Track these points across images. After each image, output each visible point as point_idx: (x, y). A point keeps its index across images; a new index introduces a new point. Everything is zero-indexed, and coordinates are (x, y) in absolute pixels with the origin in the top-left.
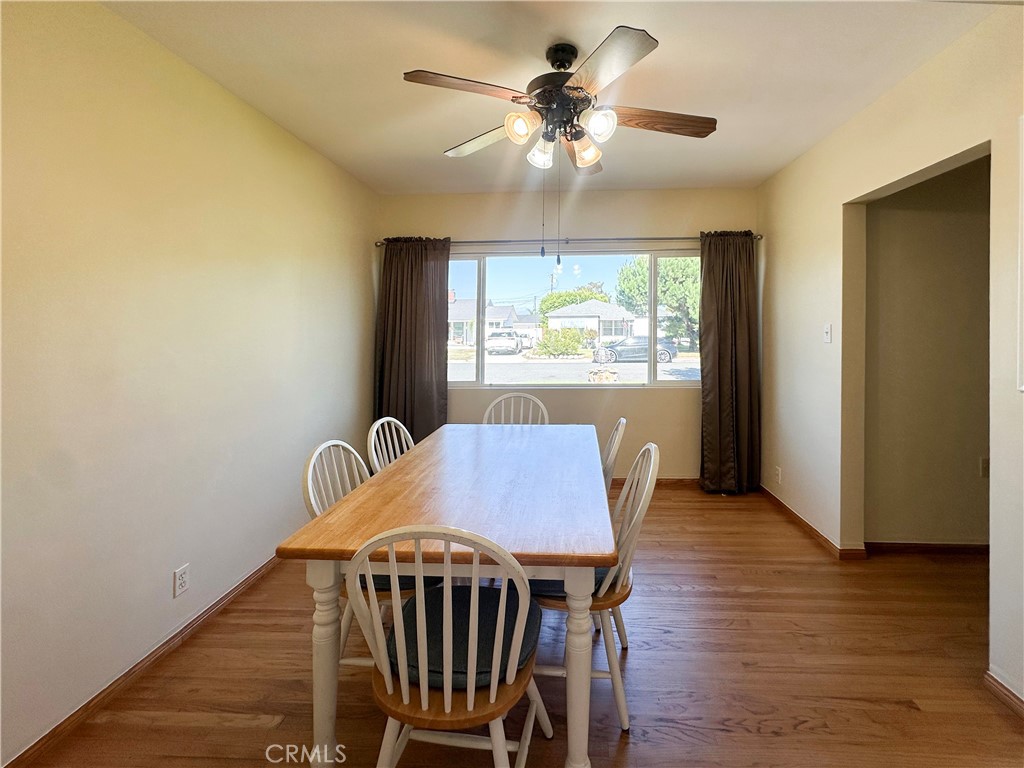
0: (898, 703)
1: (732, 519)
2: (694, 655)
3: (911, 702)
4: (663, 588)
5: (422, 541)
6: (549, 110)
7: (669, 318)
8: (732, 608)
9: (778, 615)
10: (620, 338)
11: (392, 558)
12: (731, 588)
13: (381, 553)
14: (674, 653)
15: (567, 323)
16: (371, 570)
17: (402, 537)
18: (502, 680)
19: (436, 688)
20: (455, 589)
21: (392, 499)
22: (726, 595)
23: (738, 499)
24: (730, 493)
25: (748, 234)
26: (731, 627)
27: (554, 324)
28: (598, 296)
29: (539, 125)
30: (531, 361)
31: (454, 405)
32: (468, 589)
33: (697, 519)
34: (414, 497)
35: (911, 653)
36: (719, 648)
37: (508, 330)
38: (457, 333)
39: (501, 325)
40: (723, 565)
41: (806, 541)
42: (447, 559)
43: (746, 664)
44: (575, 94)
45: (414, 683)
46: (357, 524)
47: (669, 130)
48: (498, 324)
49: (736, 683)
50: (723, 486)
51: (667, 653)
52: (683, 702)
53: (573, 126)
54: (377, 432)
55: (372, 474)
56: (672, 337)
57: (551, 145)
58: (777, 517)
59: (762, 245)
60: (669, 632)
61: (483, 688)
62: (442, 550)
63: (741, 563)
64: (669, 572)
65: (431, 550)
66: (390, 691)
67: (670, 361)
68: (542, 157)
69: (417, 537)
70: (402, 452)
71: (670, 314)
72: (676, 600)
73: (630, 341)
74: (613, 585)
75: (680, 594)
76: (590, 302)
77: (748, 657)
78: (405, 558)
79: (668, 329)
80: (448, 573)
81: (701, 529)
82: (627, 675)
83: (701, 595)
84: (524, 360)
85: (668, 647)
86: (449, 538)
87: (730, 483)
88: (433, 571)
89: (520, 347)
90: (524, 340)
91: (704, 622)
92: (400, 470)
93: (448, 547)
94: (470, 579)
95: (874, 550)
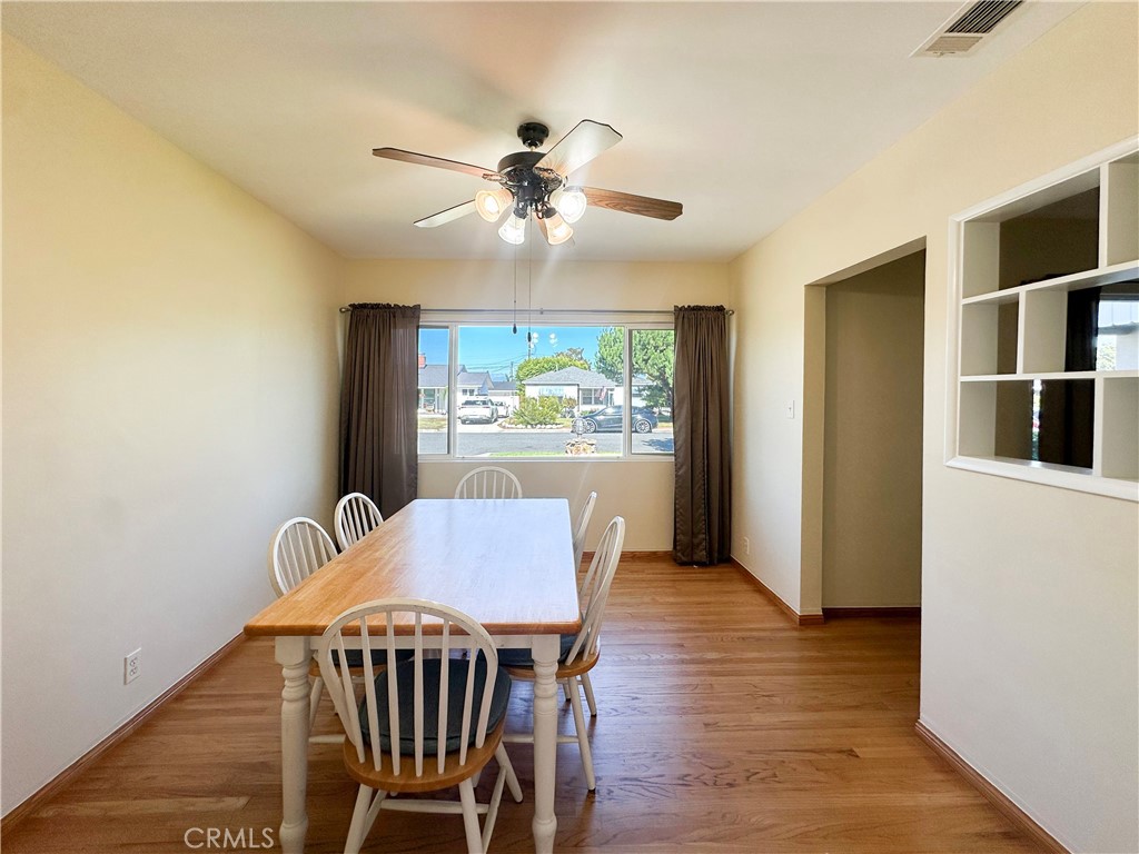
0: (840, 752)
1: (702, 588)
2: (659, 719)
3: (852, 751)
4: (632, 657)
5: (394, 614)
6: (521, 187)
7: (650, 387)
8: (699, 674)
9: (741, 678)
10: (600, 407)
11: (365, 632)
12: (696, 656)
13: (353, 627)
14: (640, 718)
15: (545, 391)
16: (343, 645)
17: (374, 610)
18: (472, 744)
19: (407, 754)
20: (426, 663)
21: (362, 574)
22: (692, 662)
23: (708, 570)
24: (701, 564)
25: (720, 309)
26: (696, 691)
27: (531, 392)
28: (578, 363)
29: (510, 202)
30: (506, 431)
31: (425, 479)
32: (439, 662)
33: (668, 590)
34: (384, 574)
35: (856, 707)
36: (683, 711)
37: (482, 398)
38: (428, 401)
39: (476, 393)
40: (690, 635)
41: (770, 609)
42: (418, 631)
43: (706, 725)
44: (546, 174)
45: (386, 752)
46: (326, 601)
47: (638, 212)
48: (472, 392)
49: (698, 742)
50: (696, 558)
51: (633, 718)
52: (647, 762)
53: (543, 204)
54: (345, 508)
55: (339, 551)
56: (652, 407)
57: (522, 222)
58: (745, 587)
59: (734, 319)
60: (637, 698)
61: (453, 752)
62: (413, 622)
63: (708, 631)
64: (637, 642)
65: (402, 623)
66: (362, 760)
67: (650, 432)
68: (514, 232)
69: (389, 609)
70: (371, 529)
71: (650, 383)
72: (644, 668)
73: (610, 411)
74: (580, 654)
75: (649, 663)
76: (568, 369)
77: (709, 718)
78: (376, 632)
79: (649, 398)
80: (419, 644)
81: (672, 599)
82: (595, 740)
83: (670, 662)
84: (498, 429)
85: (633, 712)
86: (419, 610)
87: (701, 554)
88: (404, 643)
89: (495, 415)
90: (500, 408)
91: (671, 687)
92: (370, 546)
93: (419, 618)
94: (440, 651)
95: (831, 615)
